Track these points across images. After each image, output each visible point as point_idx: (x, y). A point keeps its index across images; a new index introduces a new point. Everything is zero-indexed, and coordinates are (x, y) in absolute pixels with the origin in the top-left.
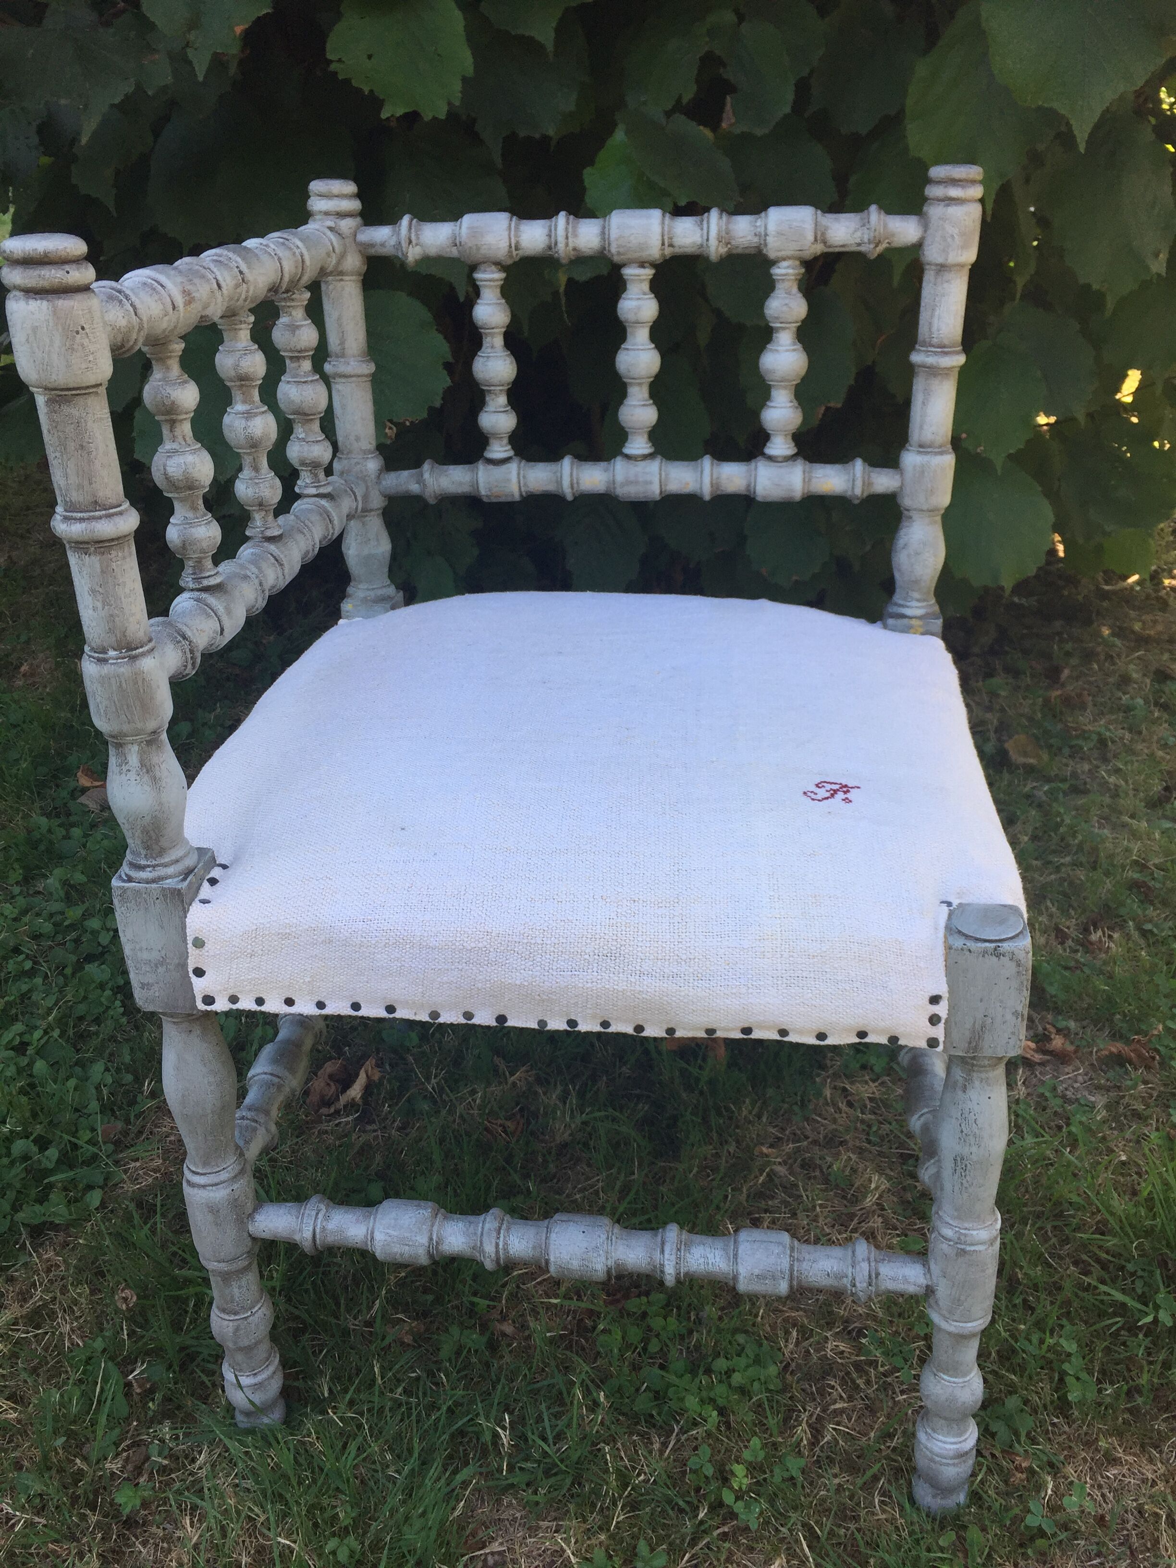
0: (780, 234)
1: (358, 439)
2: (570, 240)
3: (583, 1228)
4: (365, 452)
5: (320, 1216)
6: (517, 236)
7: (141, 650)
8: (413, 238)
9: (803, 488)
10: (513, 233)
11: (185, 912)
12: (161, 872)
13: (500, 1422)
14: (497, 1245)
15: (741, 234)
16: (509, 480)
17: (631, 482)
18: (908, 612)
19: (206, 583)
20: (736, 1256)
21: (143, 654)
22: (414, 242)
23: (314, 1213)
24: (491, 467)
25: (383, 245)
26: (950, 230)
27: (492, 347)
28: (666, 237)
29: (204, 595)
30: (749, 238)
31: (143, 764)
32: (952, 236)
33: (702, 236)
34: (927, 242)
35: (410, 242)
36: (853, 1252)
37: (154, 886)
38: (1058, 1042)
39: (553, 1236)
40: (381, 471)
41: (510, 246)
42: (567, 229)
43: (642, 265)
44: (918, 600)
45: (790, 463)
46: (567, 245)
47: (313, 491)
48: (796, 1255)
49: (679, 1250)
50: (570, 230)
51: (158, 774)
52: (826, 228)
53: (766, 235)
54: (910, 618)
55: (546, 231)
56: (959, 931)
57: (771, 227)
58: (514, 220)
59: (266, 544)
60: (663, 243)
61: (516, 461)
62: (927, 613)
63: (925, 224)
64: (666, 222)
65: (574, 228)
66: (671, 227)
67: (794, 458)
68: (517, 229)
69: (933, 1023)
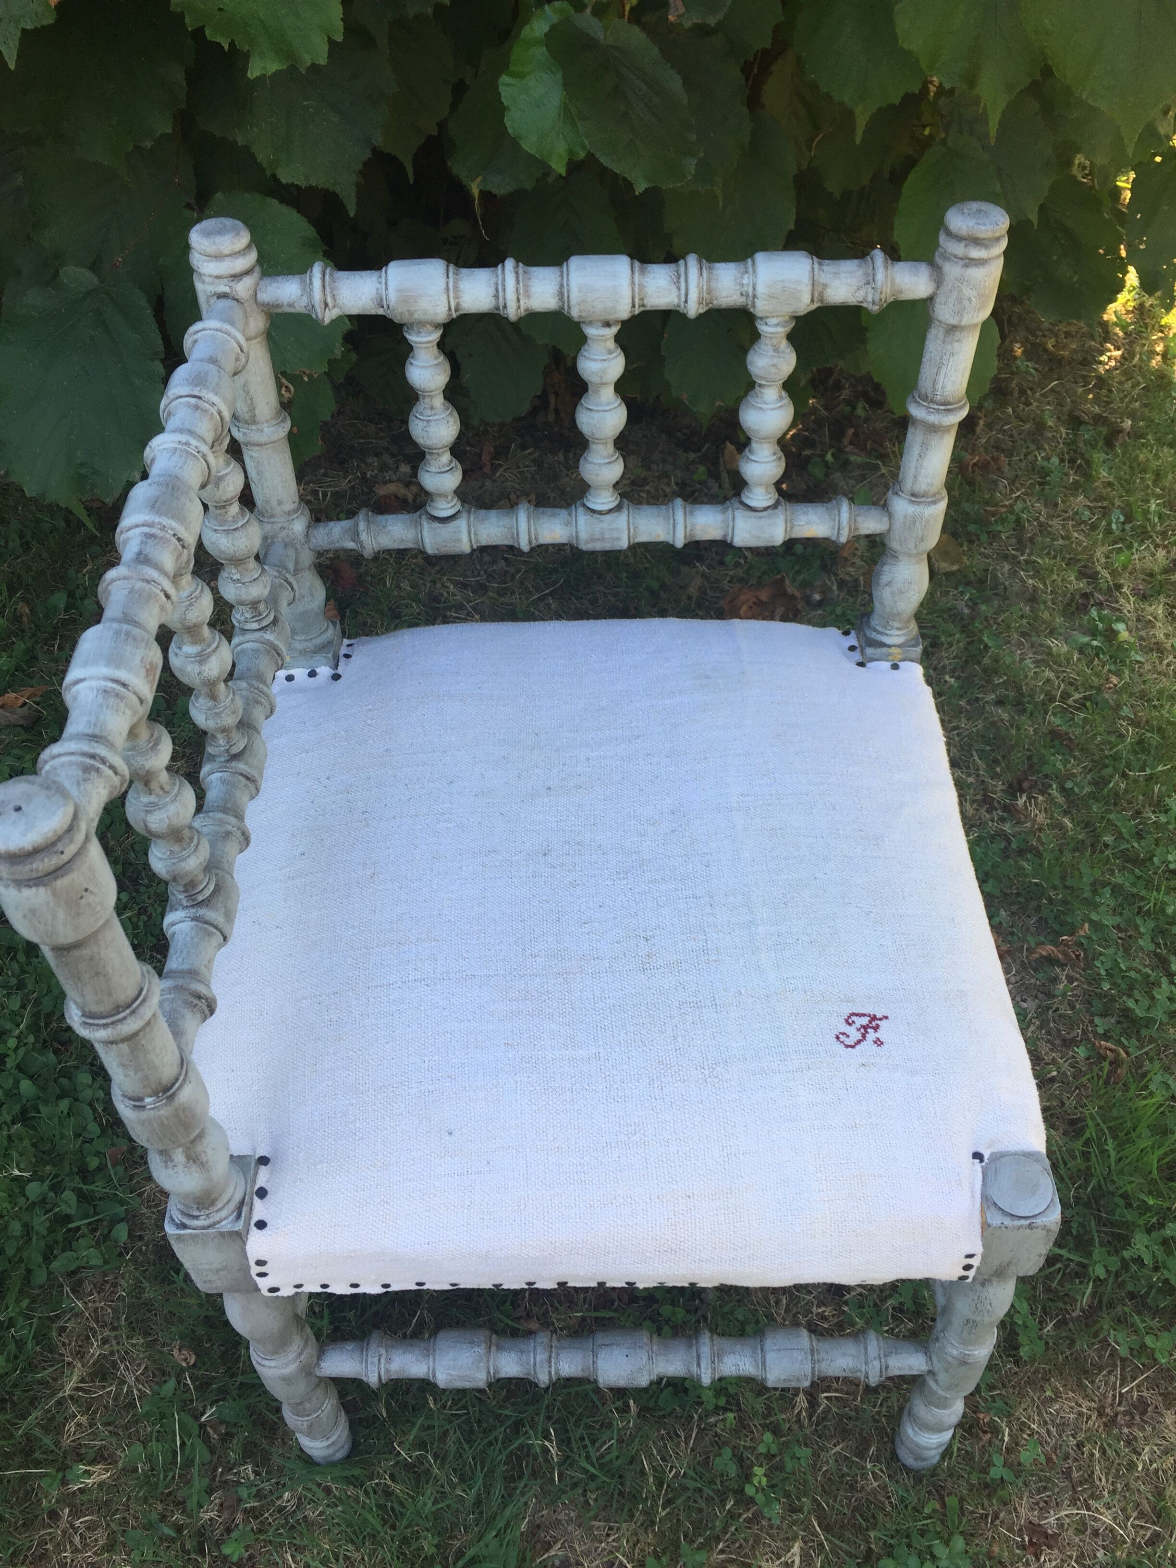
0: (771, 297)
3: (626, 1351)
4: (289, 513)
5: (383, 1361)
6: (456, 297)
7: (177, 1085)
8: (329, 301)
9: (784, 537)
10: (452, 295)
11: (245, 1243)
12: (216, 1217)
13: (547, 1437)
14: (550, 1372)
15: (724, 294)
16: (459, 540)
17: (595, 541)
18: (887, 640)
19: (200, 898)
20: (764, 1363)
21: (179, 1088)
22: (330, 305)
23: (376, 1360)
24: (436, 525)
25: (290, 305)
26: (968, 292)
27: (432, 408)
28: (637, 300)
29: (202, 912)
30: (735, 297)
31: (189, 1158)
32: (970, 300)
33: (679, 296)
34: (939, 300)
35: (326, 305)
36: (866, 1349)
37: (211, 1231)
39: (600, 1362)
40: (309, 527)
41: (450, 309)
42: (517, 290)
43: (607, 324)
44: (898, 629)
45: (770, 511)
47: (255, 626)
48: (816, 1357)
49: (713, 1362)
50: (521, 291)
51: (204, 1159)
52: (825, 286)
53: (754, 296)
54: (889, 646)
55: (492, 291)
56: (995, 1204)
57: (761, 289)
58: (451, 275)
59: (234, 764)
60: (633, 306)
61: (465, 515)
62: (907, 641)
63: (939, 279)
64: (636, 281)
65: (526, 287)
66: (642, 287)
67: (775, 506)
68: (456, 287)
69: (965, 1268)
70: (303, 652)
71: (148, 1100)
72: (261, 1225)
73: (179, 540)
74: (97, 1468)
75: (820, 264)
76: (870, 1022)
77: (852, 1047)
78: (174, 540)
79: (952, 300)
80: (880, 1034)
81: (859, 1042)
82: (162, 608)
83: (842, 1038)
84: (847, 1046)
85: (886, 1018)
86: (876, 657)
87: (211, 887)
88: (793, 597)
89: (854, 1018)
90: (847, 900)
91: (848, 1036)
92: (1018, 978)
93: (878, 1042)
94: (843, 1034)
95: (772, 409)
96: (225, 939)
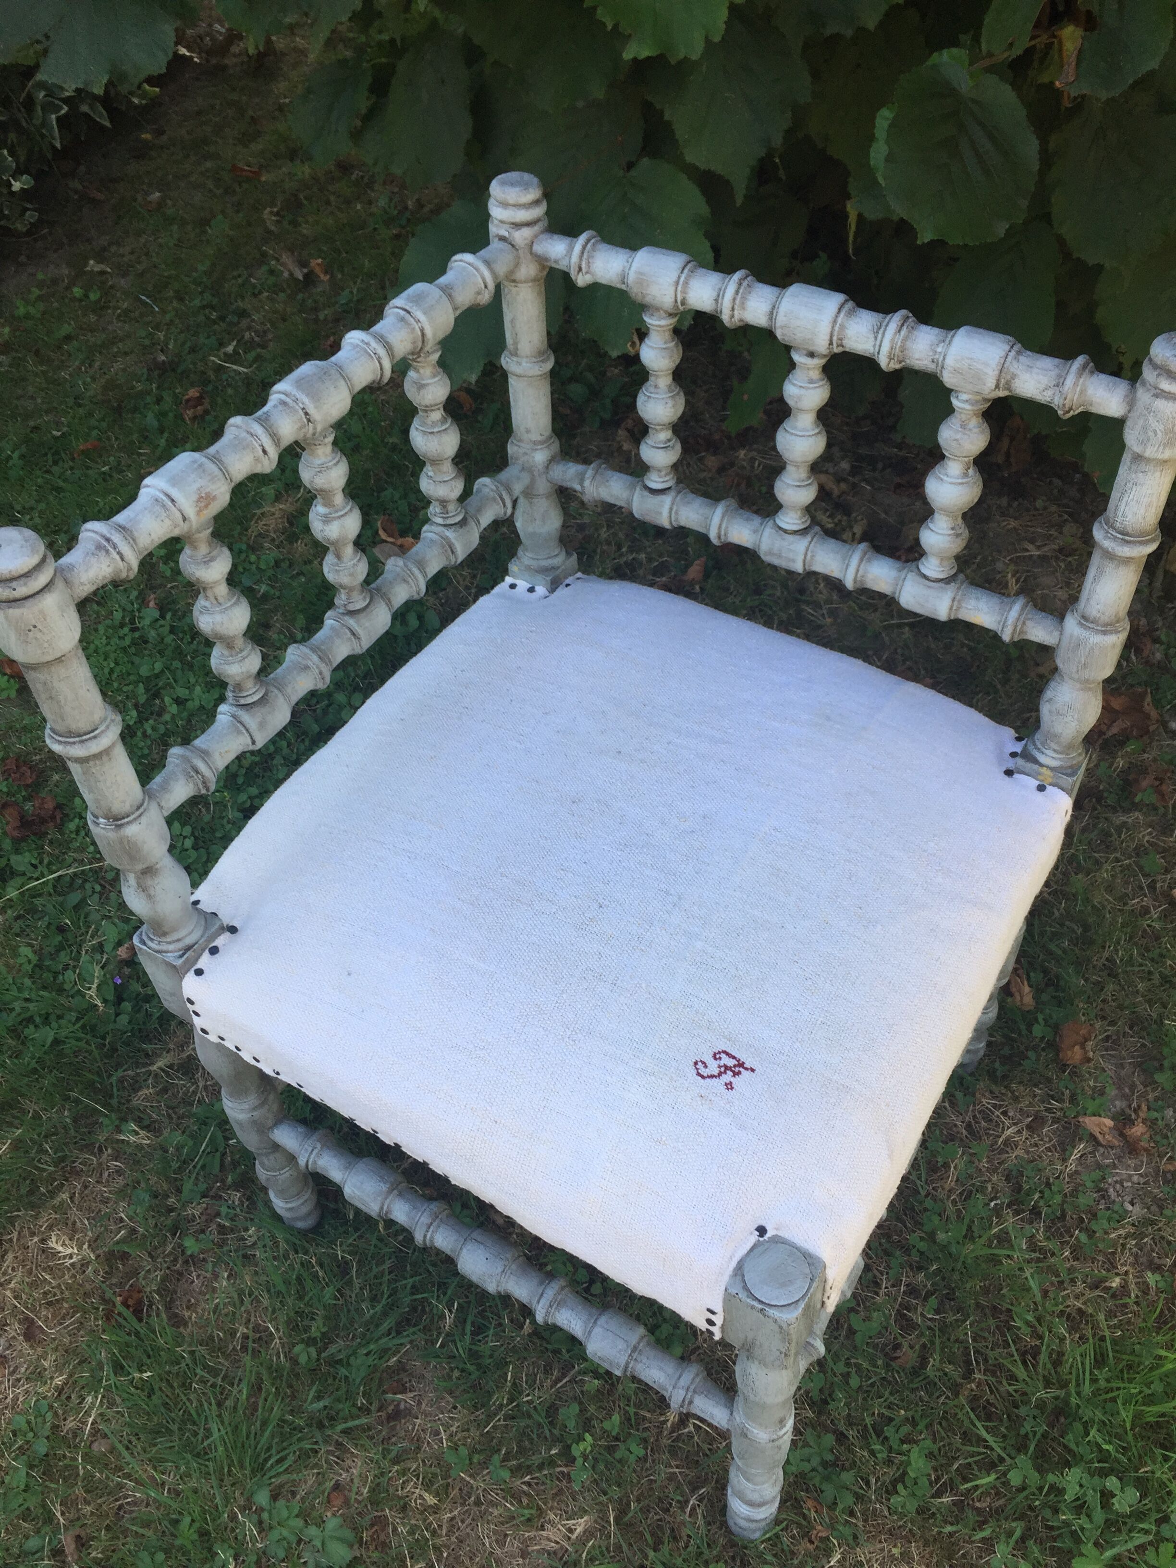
0: (955, 370)
1: (528, 431)
2: (736, 312)
3: (487, 1255)
4: (535, 443)
5: (314, 1153)
6: (684, 292)
7: (126, 820)
8: (584, 266)
9: (950, 615)
10: (679, 288)
11: (181, 979)
12: (164, 947)
13: (449, 1306)
14: (425, 1236)
15: (917, 356)
16: (661, 513)
17: (774, 554)
18: (1042, 759)
19: (242, 702)
20: (590, 1332)
21: (128, 823)
22: (584, 270)
23: (310, 1149)
24: (646, 493)
25: (556, 262)
26: (1154, 424)
27: (656, 387)
28: (835, 338)
29: (241, 713)
30: (925, 362)
31: (139, 885)
32: (1155, 432)
33: (874, 346)
34: (1129, 423)
35: (580, 269)
36: (680, 1376)
37: (158, 955)
38: (1138, 1130)
39: (464, 1251)
40: (552, 460)
41: (676, 301)
42: (734, 299)
43: (810, 354)
44: (1054, 750)
45: (941, 584)
46: (733, 316)
47: (439, 521)
48: (635, 1355)
49: (551, 1306)
50: (737, 302)
51: (152, 893)
52: (1014, 376)
53: (942, 367)
54: (1041, 765)
55: (715, 294)
56: (743, 1276)
57: (950, 362)
58: (686, 271)
59: (346, 618)
60: (831, 343)
61: (673, 493)
62: (1061, 767)
63: (1131, 402)
64: (839, 320)
65: (744, 298)
66: (843, 327)
67: (948, 581)
68: (686, 283)
69: (710, 1322)
70: (528, 568)
71: (101, 820)
72: (199, 972)
73: (306, 414)
74: (142, 1133)
75: (1019, 353)
76: (735, 1066)
77: (703, 1077)
78: (302, 413)
79: (1138, 427)
81: (712, 1076)
82: (257, 460)
83: (700, 1065)
84: (699, 1074)
85: (753, 1070)
86: (1027, 771)
87: (256, 698)
88: (1148, 717)
89: (723, 1056)
90: (796, 958)
91: (706, 1067)
92: (1142, 1180)
93: (729, 1086)
94: (703, 1063)
95: (951, 483)
96: (254, 742)
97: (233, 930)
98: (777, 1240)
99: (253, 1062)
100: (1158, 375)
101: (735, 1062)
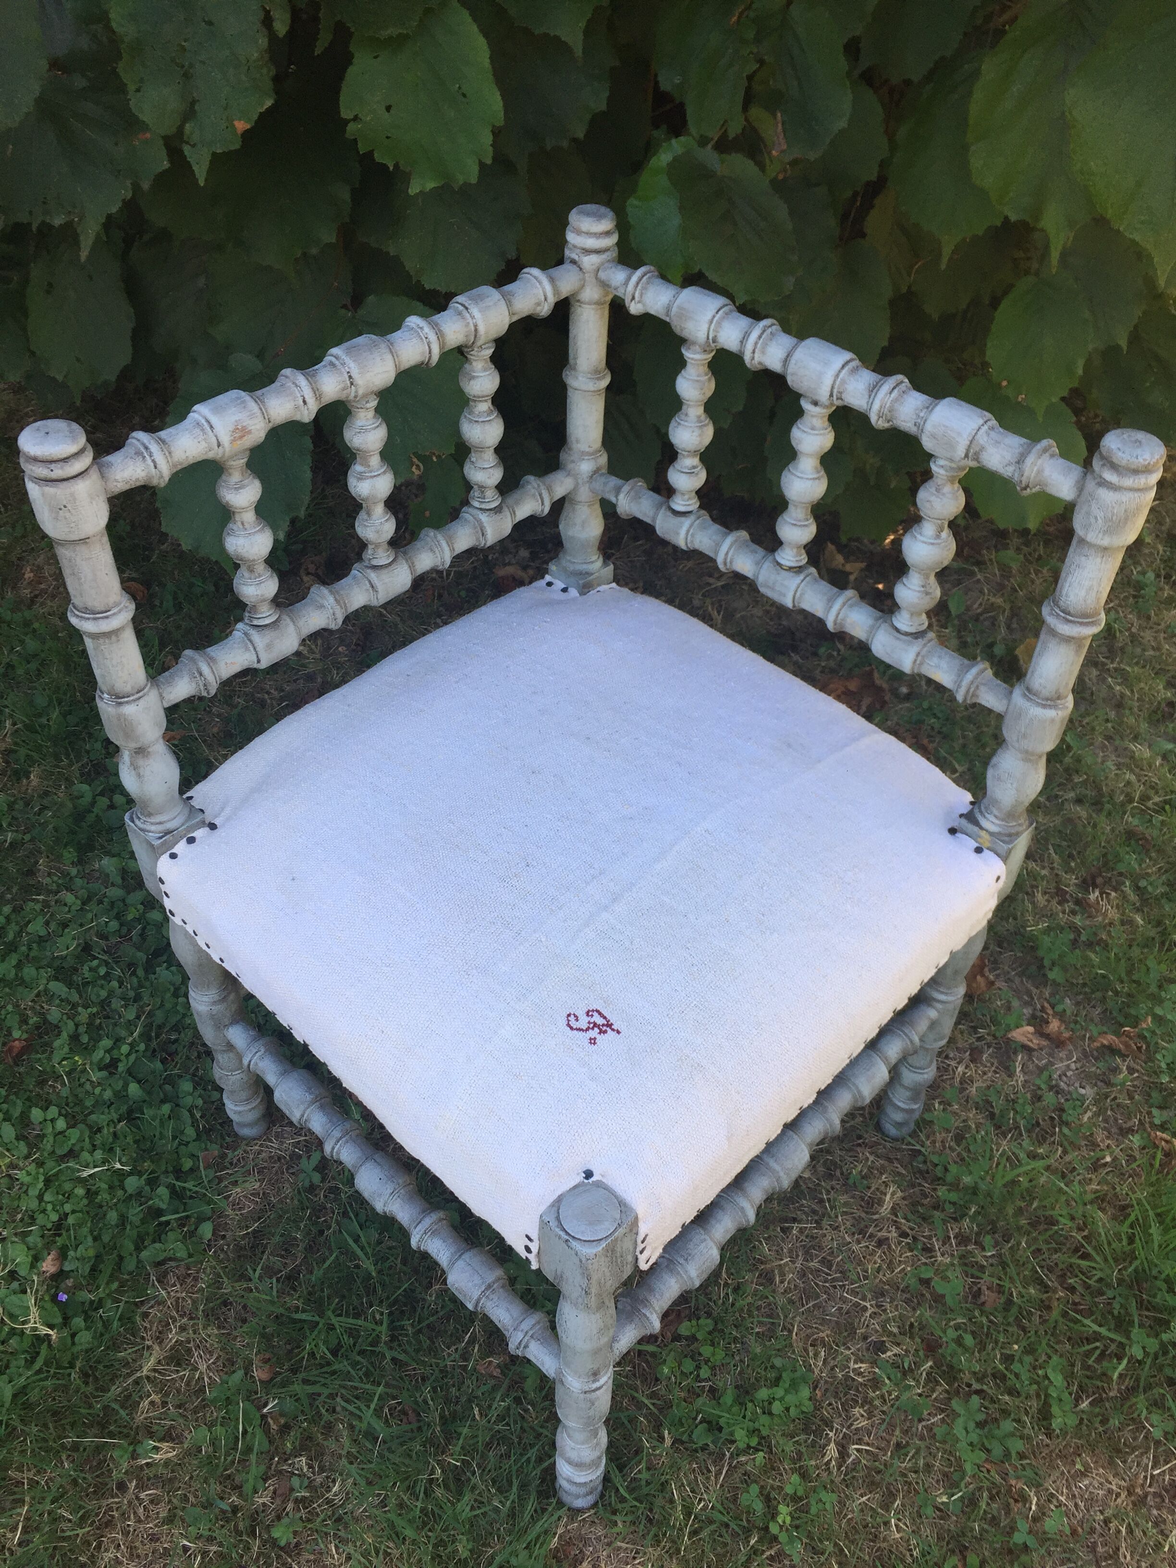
0: (934, 436)
2: (756, 355)
3: (382, 1176)
5: (256, 1054)
7: (126, 699)
8: (637, 295)
9: (913, 668)
10: (713, 327)
11: (157, 858)
14: (333, 1148)
15: (903, 418)
16: (678, 534)
17: (768, 587)
18: (984, 823)
19: (256, 623)
20: (454, 1264)
21: (127, 702)
22: (637, 298)
23: (253, 1050)
24: (669, 513)
25: (616, 289)
26: (1096, 511)
27: (687, 415)
28: (835, 391)
29: (253, 633)
30: (909, 425)
31: (132, 764)
32: (1096, 518)
33: (868, 403)
34: (1078, 508)
35: (633, 298)
36: (523, 1321)
37: (142, 834)
39: (361, 1167)
40: (597, 472)
41: (708, 338)
42: (756, 344)
43: (815, 403)
44: (996, 817)
45: (911, 639)
46: (753, 358)
47: (478, 504)
48: (488, 1293)
49: (425, 1233)
50: (759, 346)
51: (142, 773)
52: (982, 448)
53: (922, 431)
54: (981, 828)
55: (741, 336)
56: (559, 1208)
57: (929, 427)
58: (721, 312)
59: (370, 572)
60: (831, 395)
61: (692, 517)
62: (999, 833)
63: (1080, 488)
64: (841, 375)
65: (765, 345)
66: (843, 382)
67: (917, 635)
68: (719, 323)
69: (528, 1249)
70: (568, 571)
71: (106, 695)
72: (174, 856)
73: (350, 377)
75: (992, 428)
77: (571, 1028)
78: (346, 376)
79: (1083, 511)
80: (600, 1038)
82: (297, 408)
83: (572, 1018)
84: (568, 1025)
85: (618, 1032)
86: (968, 831)
87: (267, 621)
89: (595, 1014)
90: (689, 945)
91: (577, 1020)
93: (593, 1041)
95: (926, 543)
96: (259, 661)
97: (213, 827)
98: (599, 1185)
99: (205, 948)
100: (1103, 465)
101: (603, 1021)
